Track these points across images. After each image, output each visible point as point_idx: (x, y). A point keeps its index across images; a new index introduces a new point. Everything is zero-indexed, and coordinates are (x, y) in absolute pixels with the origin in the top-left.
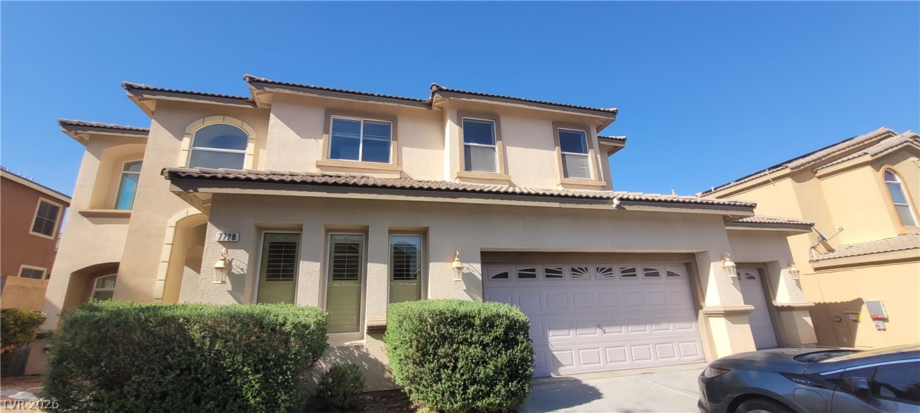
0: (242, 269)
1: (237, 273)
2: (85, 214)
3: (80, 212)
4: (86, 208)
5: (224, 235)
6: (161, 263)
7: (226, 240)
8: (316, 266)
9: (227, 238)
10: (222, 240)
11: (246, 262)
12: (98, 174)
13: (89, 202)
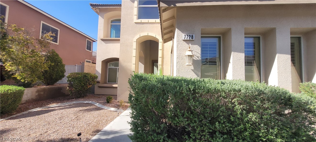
0: (198, 57)
1: (196, 59)
2: (103, 40)
3: (101, 39)
4: (102, 38)
5: (187, 36)
6: (133, 57)
7: (188, 39)
8: (242, 56)
9: (188, 38)
10: (186, 39)
11: (200, 53)
12: (104, 24)
13: (103, 35)
